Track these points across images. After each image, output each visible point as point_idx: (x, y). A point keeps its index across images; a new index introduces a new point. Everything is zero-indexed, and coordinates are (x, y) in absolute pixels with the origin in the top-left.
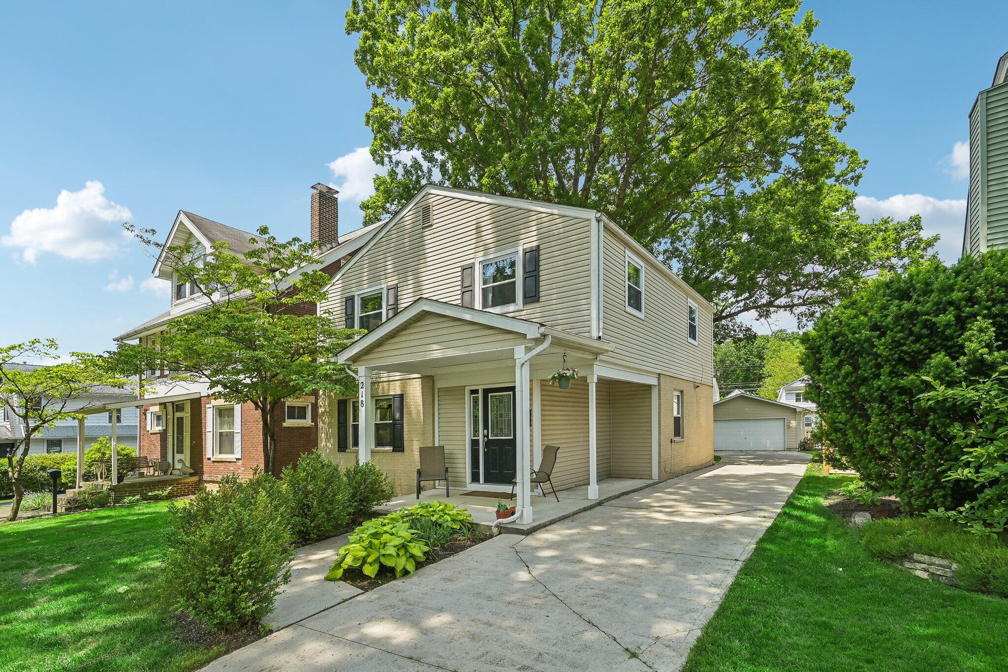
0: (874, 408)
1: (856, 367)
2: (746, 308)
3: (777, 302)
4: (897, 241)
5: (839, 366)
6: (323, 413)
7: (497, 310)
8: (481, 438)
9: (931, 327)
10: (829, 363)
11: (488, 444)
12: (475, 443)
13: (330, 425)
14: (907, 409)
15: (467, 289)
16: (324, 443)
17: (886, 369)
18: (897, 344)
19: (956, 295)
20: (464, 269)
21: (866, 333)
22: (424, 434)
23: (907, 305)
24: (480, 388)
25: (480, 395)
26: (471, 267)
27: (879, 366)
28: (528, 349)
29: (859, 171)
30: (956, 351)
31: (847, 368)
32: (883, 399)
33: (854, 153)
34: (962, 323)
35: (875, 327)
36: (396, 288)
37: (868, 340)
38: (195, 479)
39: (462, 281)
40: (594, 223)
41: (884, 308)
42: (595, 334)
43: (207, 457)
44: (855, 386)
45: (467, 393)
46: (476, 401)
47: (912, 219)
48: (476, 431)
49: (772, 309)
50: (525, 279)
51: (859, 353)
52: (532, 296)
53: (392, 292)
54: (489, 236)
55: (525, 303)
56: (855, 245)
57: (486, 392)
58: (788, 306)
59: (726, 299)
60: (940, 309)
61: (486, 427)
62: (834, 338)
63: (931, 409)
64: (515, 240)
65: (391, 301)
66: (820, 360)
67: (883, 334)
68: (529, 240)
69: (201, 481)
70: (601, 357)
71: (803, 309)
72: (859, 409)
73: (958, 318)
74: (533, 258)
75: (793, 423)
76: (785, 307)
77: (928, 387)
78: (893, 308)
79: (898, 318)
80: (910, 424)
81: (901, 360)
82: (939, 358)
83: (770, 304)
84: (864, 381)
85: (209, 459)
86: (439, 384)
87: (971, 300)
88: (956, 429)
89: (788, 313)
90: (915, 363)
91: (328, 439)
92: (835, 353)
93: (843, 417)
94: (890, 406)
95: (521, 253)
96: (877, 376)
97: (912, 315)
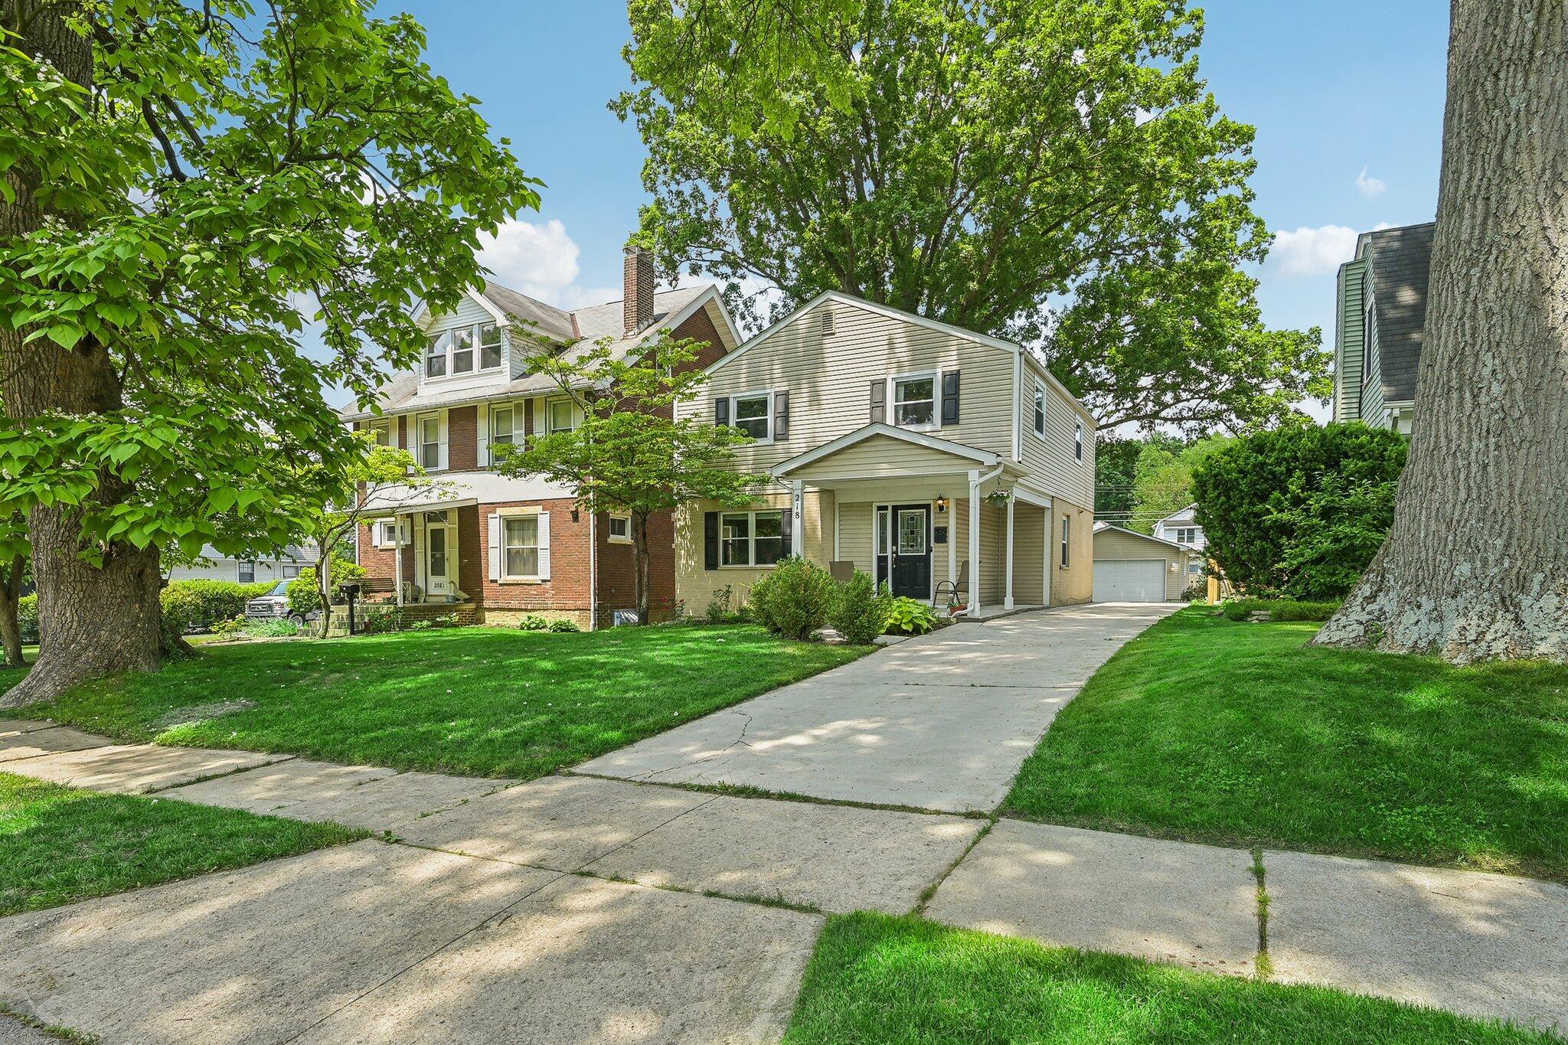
0: (1239, 527)
1: (1229, 498)
2: (1128, 418)
3: (1163, 414)
4: (1296, 354)
5: (1218, 497)
6: (683, 528)
7: (913, 428)
8: (889, 553)
9: (1273, 473)
10: (1212, 494)
11: (898, 560)
12: (882, 560)
13: (693, 541)
14: (1258, 527)
15: (878, 405)
16: (683, 561)
17: (1247, 501)
18: (1253, 484)
19: (1287, 454)
20: (873, 383)
21: (1235, 475)
22: (823, 550)
23: (1260, 458)
24: (890, 505)
25: (889, 513)
26: (884, 382)
27: (1243, 498)
28: (982, 474)
29: (1264, 246)
30: (1284, 491)
31: (1223, 498)
32: (1245, 521)
33: (1259, 222)
34: (1290, 472)
35: (1241, 471)
36: (787, 394)
37: (1236, 479)
38: (472, 606)
39: (872, 395)
40: (1017, 357)
41: (1247, 458)
42: (1015, 458)
43: (491, 578)
44: (1227, 511)
45: (875, 509)
46: (883, 518)
47: (1312, 331)
48: (883, 548)
49: (1157, 421)
50: (944, 401)
51: (1231, 489)
52: (951, 417)
53: (781, 399)
54: (903, 352)
55: (943, 424)
56: (1250, 359)
57: (895, 509)
58: (1177, 419)
59: (1104, 406)
60: (1278, 463)
61: (895, 542)
62: (1215, 476)
63: (1271, 527)
64: (933, 362)
65: (781, 408)
66: (1206, 492)
67: (1245, 477)
68: (949, 362)
69: (480, 609)
70: (1020, 480)
71: (1192, 424)
72: (1229, 528)
73: (1288, 469)
74: (953, 382)
75: (1175, 567)
76: (1172, 420)
77: (1269, 512)
78: (1252, 459)
79: (1254, 466)
80: (1260, 538)
81: (1256, 494)
82: (1276, 494)
83: (1156, 415)
84: (1233, 508)
85: (495, 581)
86: (842, 499)
87: (1295, 458)
88: (1284, 540)
89: (1176, 425)
90: (1264, 498)
91: (689, 556)
92: (1216, 488)
93: (1219, 534)
94: (1249, 526)
95: (940, 375)
96: (1241, 505)
97: (1263, 465)
